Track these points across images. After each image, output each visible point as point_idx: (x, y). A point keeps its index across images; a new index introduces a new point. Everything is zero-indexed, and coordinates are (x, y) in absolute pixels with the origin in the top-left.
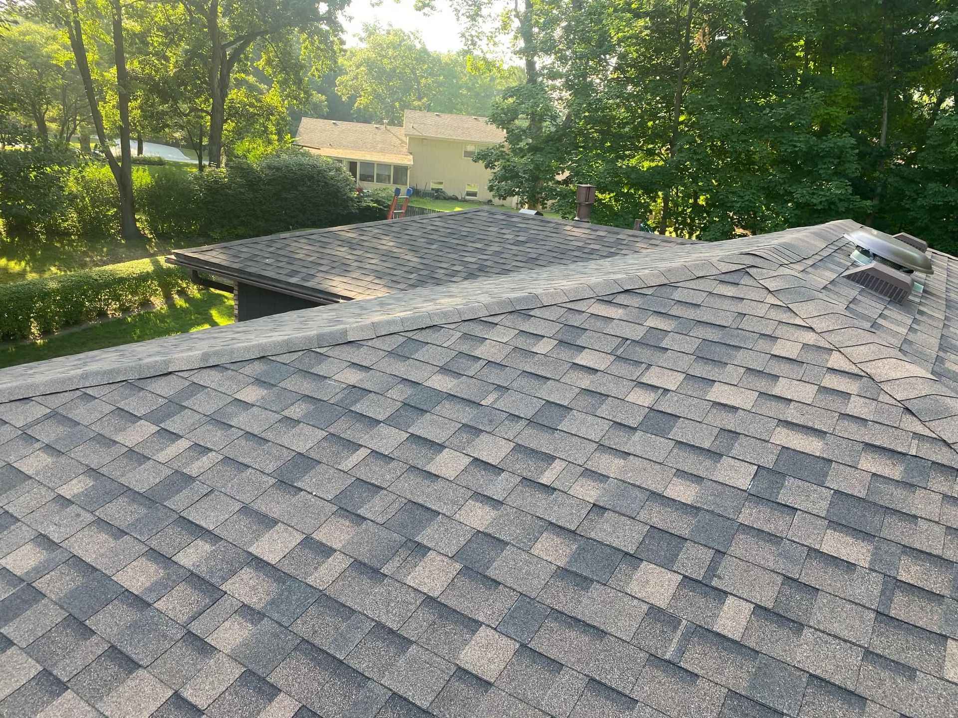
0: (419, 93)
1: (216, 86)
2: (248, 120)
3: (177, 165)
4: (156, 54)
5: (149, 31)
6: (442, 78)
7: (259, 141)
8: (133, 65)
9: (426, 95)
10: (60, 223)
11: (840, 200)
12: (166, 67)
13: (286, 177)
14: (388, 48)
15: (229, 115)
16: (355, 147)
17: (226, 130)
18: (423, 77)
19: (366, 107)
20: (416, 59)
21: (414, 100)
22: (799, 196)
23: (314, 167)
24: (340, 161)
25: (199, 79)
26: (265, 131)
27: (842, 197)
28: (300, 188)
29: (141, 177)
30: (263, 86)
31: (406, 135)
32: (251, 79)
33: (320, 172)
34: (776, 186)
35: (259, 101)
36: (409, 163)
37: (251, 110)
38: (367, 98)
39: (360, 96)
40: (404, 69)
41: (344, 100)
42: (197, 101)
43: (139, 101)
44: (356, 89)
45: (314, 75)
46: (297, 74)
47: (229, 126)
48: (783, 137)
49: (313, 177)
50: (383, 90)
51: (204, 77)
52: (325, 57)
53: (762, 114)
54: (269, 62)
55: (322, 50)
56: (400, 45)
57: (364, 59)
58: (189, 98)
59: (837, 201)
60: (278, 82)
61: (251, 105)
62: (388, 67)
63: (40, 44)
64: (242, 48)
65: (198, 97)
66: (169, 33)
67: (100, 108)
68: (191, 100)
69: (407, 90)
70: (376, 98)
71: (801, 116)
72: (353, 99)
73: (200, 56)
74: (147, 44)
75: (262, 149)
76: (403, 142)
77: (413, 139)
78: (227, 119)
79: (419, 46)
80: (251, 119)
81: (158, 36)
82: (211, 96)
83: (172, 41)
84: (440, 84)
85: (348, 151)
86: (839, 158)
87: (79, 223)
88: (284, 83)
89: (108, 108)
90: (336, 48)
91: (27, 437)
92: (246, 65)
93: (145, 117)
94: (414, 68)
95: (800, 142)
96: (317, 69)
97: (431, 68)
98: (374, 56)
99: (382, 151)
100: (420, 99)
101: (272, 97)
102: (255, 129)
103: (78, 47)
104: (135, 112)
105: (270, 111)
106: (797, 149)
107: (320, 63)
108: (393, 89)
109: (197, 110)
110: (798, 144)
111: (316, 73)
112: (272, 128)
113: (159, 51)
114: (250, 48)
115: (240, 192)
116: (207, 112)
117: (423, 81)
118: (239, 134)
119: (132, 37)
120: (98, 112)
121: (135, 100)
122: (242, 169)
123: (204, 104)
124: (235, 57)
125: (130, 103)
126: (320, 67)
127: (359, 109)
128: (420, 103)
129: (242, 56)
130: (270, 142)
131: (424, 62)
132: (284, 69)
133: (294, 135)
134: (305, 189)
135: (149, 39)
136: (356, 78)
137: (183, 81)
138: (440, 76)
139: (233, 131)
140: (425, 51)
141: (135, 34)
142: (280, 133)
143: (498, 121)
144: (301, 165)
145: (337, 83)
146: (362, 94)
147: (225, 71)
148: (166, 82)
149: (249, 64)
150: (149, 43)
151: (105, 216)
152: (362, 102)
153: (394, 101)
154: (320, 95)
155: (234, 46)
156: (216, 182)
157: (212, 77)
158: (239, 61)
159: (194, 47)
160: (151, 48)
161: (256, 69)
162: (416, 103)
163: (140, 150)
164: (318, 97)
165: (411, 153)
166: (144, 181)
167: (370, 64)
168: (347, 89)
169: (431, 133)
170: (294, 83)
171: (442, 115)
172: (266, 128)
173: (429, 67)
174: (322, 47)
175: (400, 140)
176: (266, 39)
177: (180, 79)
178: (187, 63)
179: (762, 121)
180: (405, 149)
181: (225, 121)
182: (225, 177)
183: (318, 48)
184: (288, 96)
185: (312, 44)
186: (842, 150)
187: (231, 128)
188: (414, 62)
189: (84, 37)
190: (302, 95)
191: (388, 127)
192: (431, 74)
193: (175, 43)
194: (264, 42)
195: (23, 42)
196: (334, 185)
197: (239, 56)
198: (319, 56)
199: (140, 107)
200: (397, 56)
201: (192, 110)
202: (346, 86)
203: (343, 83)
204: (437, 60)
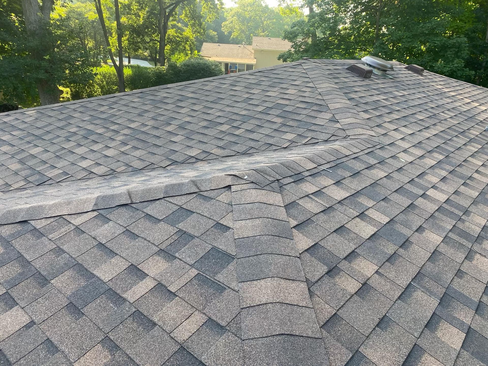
0: (263, 29)
1: (161, 28)
2: (177, 44)
3: (146, 68)
4: (135, 14)
5: (131, 3)
6: (275, 20)
7: (182, 54)
8: (123, 19)
9: (267, 29)
10: (93, 94)
11: (459, 70)
12: (139, 20)
13: (192, 70)
14: (248, 6)
15: (168, 42)
16: (228, 56)
17: (167, 49)
18: (265, 20)
19: (237, 38)
20: (262, 11)
21: (261, 33)
22: (437, 68)
23: (205, 64)
24: (220, 63)
25: (154, 25)
26: (185, 49)
27: (459, 68)
28: (198, 75)
29: (127, 72)
30: (185, 28)
31: (253, 49)
32: (180, 25)
33: (207, 67)
34: (425, 63)
35: (181, 34)
36: (254, 63)
37: (178, 39)
38: (237, 33)
39: (234, 32)
40: (255, 17)
41: (225, 34)
42: (153, 36)
43: (127, 37)
44: (231, 28)
45: (208, 21)
46: (199, 20)
47: (168, 47)
48: (430, 39)
49: (204, 69)
50: (245, 28)
51: (156, 24)
52: (213, 12)
53: (419, 27)
54: (186, 15)
55: (212, 8)
56: (254, 4)
57: (235, 12)
58: (150, 35)
59: (457, 70)
60: (190, 25)
61: (178, 37)
62: (248, 16)
63: (84, 12)
64: (173, 10)
65: (154, 34)
66: (141, 4)
67: (109, 39)
68: (150, 36)
69: (257, 28)
70: (241, 32)
71: (439, 28)
72: (230, 33)
73: (154, 14)
74: (130, 10)
75: (183, 58)
76: (252, 53)
77: (256, 51)
78: (167, 44)
79: (264, 5)
80: (178, 43)
81: (136, 5)
82: (160, 33)
83: (142, 8)
84: (274, 24)
85: (224, 58)
86: (459, 48)
87: (102, 93)
88: (193, 25)
89: (113, 40)
90: (218, 7)
91: (74, 110)
92: (175, 17)
93: (130, 44)
94: (260, 16)
95: (438, 41)
96: (209, 18)
97: (270, 16)
98: (241, 10)
99: (242, 57)
100: (263, 32)
101: (188, 32)
102: (180, 48)
103: (100, 12)
104: (125, 42)
105: (187, 39)
106: (436, 45)
107: (211, 15)
108: (250, 27)
109: (153, 40)
110: (437, 42)
111: (209, 20)
112: (188, 48)
113: (136, 13)
114: (177, 9)
115: (171, 77)
116: (157, 41)
117: (265, 23)
118: (173, 51)
119: (124, 7)
120: (108, 41)
121: (125, 36)
122: (172, 66)
123: (157, 37)
124: (170, 14)
125: (123, 38)
126: (211, 17)
127: (233, 39)
128: (263, 34)
129: (174, 13)
130: (187, 55)
131: (266, 13)
132: (193, 18)
133: (199, 51)
134: (201, 75)
135: (132, 7)
136: (232, 22)
137: (147, 26)
138: (273, 19)
139: (170, 50)
140: (267, 7)
141: (125, 5)
142: (191, 50)
143: (288, 38)
144: (199, 63)
145: (223, 26)
146: (235, 31)
147: (166, 21)
148: (139, 27)
149: (177, 16)
150: (132, 9)
151: (112, 90)
152: (235, 34)
153: (250, 34)
154: (214, 32)
155: (170, 8)
156: (160, 73)
157: (159, 24)
158: (173, 15)
159: (151, 9)
160: (133, 12)
161: (181, 19)
162: (262, 34)
163: (129, 62)
164: (213, 33)
165: (255, 58)
166: (129, 73)
167: (238, 15)
168: (227, 29)
169: (266, 48)
170: (198, 25)
171: (272, 39)
172: (185, 47)
173: (268, 15)
174: (212, 6)
175: (250, 52)
176: (185, 4)
177: (145, 26)
178: (148, 18)
179: (419, 31)
180: (253, 57)
181: (166, 45)
182: (164, 70)
183: (210, 7)
184: (195, 31)
185: (207, 5)
186: (460, 44)
187: (169, 48)
188: (261, 13)
189: (102, 7)
190: (202, 31)
191: (245, 46)
192: (269, 19)
193: (143, 9)
194: (184, 6)
195: (77, 12)
196: (214, 73)
197: (172, 13)
198: (211, 11)
199: (128, 40)
200: (252, 10)
201: (151, 40)
202: (227, 27)
203: (225, 25)
204: (272, 11)
